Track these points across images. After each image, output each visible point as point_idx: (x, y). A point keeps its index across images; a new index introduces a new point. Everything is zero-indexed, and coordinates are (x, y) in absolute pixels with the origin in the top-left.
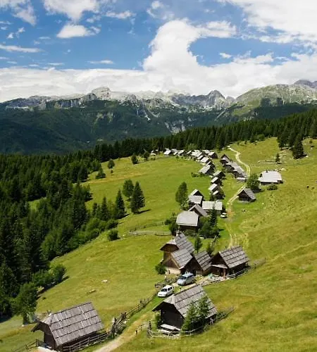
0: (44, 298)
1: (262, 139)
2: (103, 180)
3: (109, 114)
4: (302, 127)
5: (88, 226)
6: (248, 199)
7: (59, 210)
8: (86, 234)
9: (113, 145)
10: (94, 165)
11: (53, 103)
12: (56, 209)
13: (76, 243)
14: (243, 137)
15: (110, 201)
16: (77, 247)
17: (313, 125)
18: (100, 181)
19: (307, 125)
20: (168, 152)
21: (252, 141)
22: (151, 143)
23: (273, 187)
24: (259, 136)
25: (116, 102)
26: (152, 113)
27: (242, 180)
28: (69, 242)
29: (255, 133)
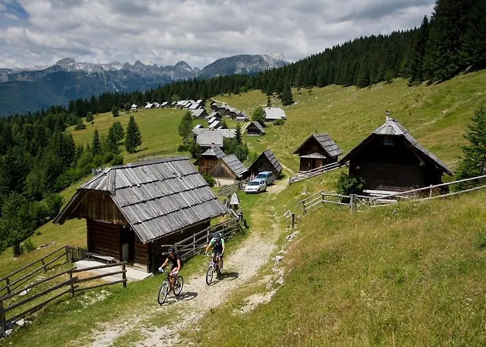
0: (40, 234)
1: (246, 91)
2: (83, 131)
3: (76, 86)
4: (287, 77)
5: (80, 162)
6: (258, 131)
7: (38, 156)
8: (78, 171)
9: (89, 100)
10: (71, 119)
11: (16, 75)
12: (34, 156)
13: (67, 181)
14: (227, 90)
15: (102, 137)
16: (69, 185)
17: (298, 74)
18: (80, 132)
19: (291, 75)
20: (149, 105)
21: (236, 93)
22: (130, 97)
23: (279, 123)
24: (243, 88)
25: (83, 73)
26: (120, 84)
27: (242, 119)
28: (58, 180)
29: (238, 85)
